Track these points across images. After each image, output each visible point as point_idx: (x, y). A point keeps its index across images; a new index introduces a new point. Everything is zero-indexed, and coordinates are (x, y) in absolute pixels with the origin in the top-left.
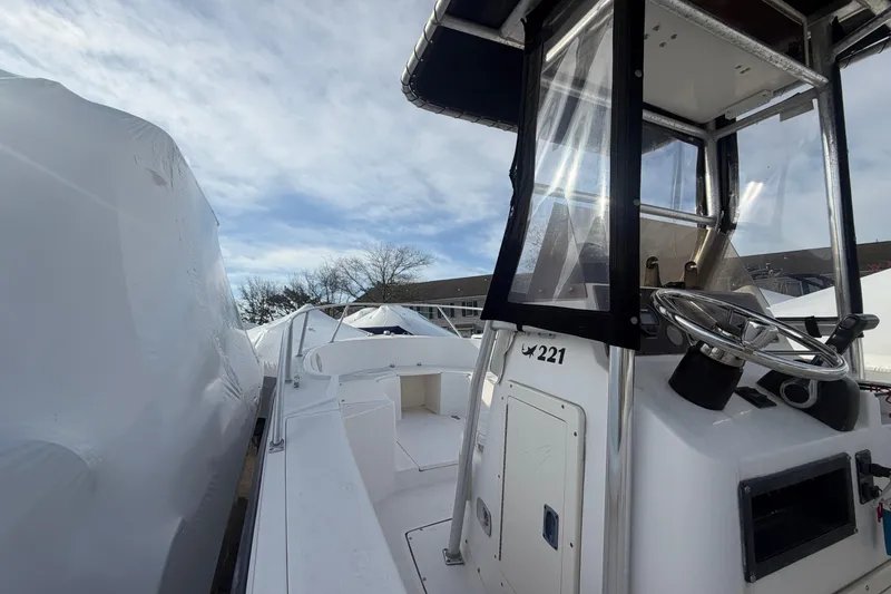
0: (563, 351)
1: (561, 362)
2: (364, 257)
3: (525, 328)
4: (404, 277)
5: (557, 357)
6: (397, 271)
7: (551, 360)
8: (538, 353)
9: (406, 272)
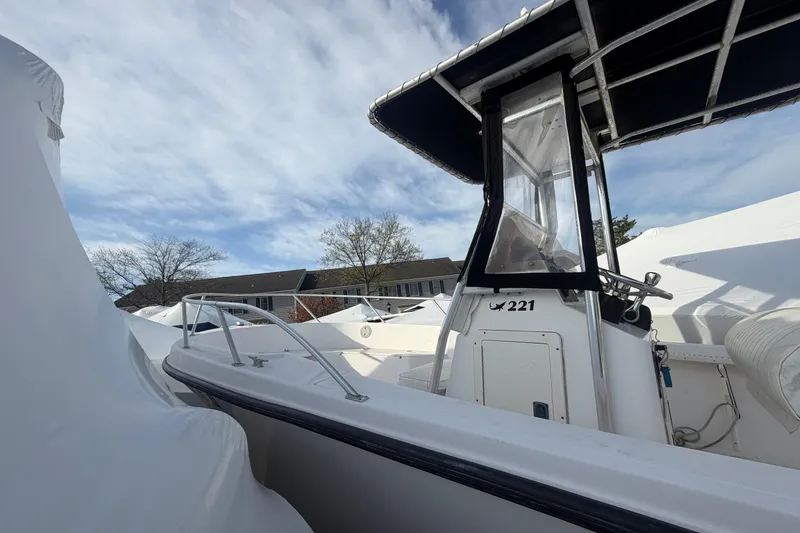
0: (532, 303)
1: (532, 309)
2: (136, 250)
3: (501, 290)
4: (189, 272)
5: (528, 306)
6: (181, 267)
7: (522, 309)
8: (507, 306)
9: (193, 267)
